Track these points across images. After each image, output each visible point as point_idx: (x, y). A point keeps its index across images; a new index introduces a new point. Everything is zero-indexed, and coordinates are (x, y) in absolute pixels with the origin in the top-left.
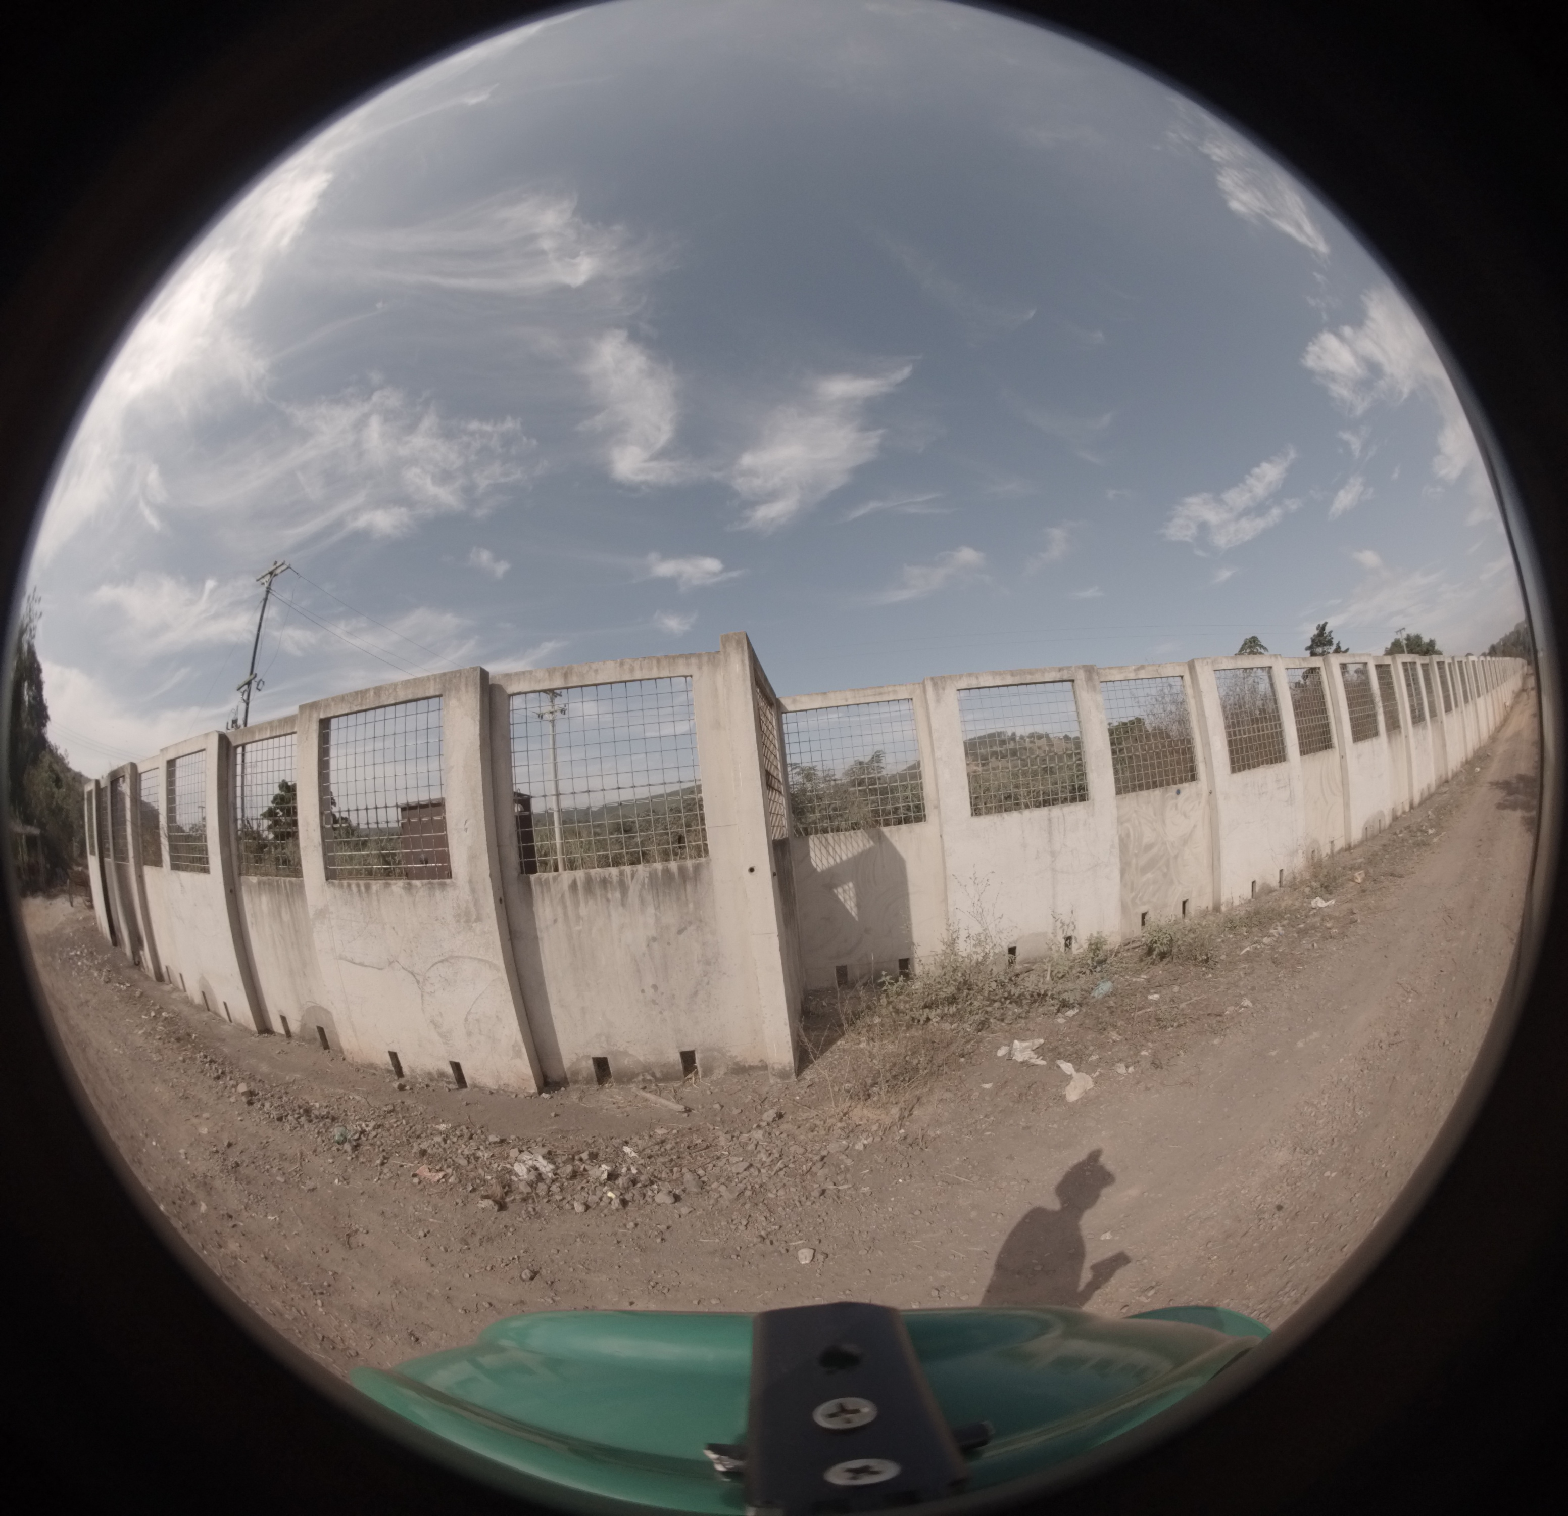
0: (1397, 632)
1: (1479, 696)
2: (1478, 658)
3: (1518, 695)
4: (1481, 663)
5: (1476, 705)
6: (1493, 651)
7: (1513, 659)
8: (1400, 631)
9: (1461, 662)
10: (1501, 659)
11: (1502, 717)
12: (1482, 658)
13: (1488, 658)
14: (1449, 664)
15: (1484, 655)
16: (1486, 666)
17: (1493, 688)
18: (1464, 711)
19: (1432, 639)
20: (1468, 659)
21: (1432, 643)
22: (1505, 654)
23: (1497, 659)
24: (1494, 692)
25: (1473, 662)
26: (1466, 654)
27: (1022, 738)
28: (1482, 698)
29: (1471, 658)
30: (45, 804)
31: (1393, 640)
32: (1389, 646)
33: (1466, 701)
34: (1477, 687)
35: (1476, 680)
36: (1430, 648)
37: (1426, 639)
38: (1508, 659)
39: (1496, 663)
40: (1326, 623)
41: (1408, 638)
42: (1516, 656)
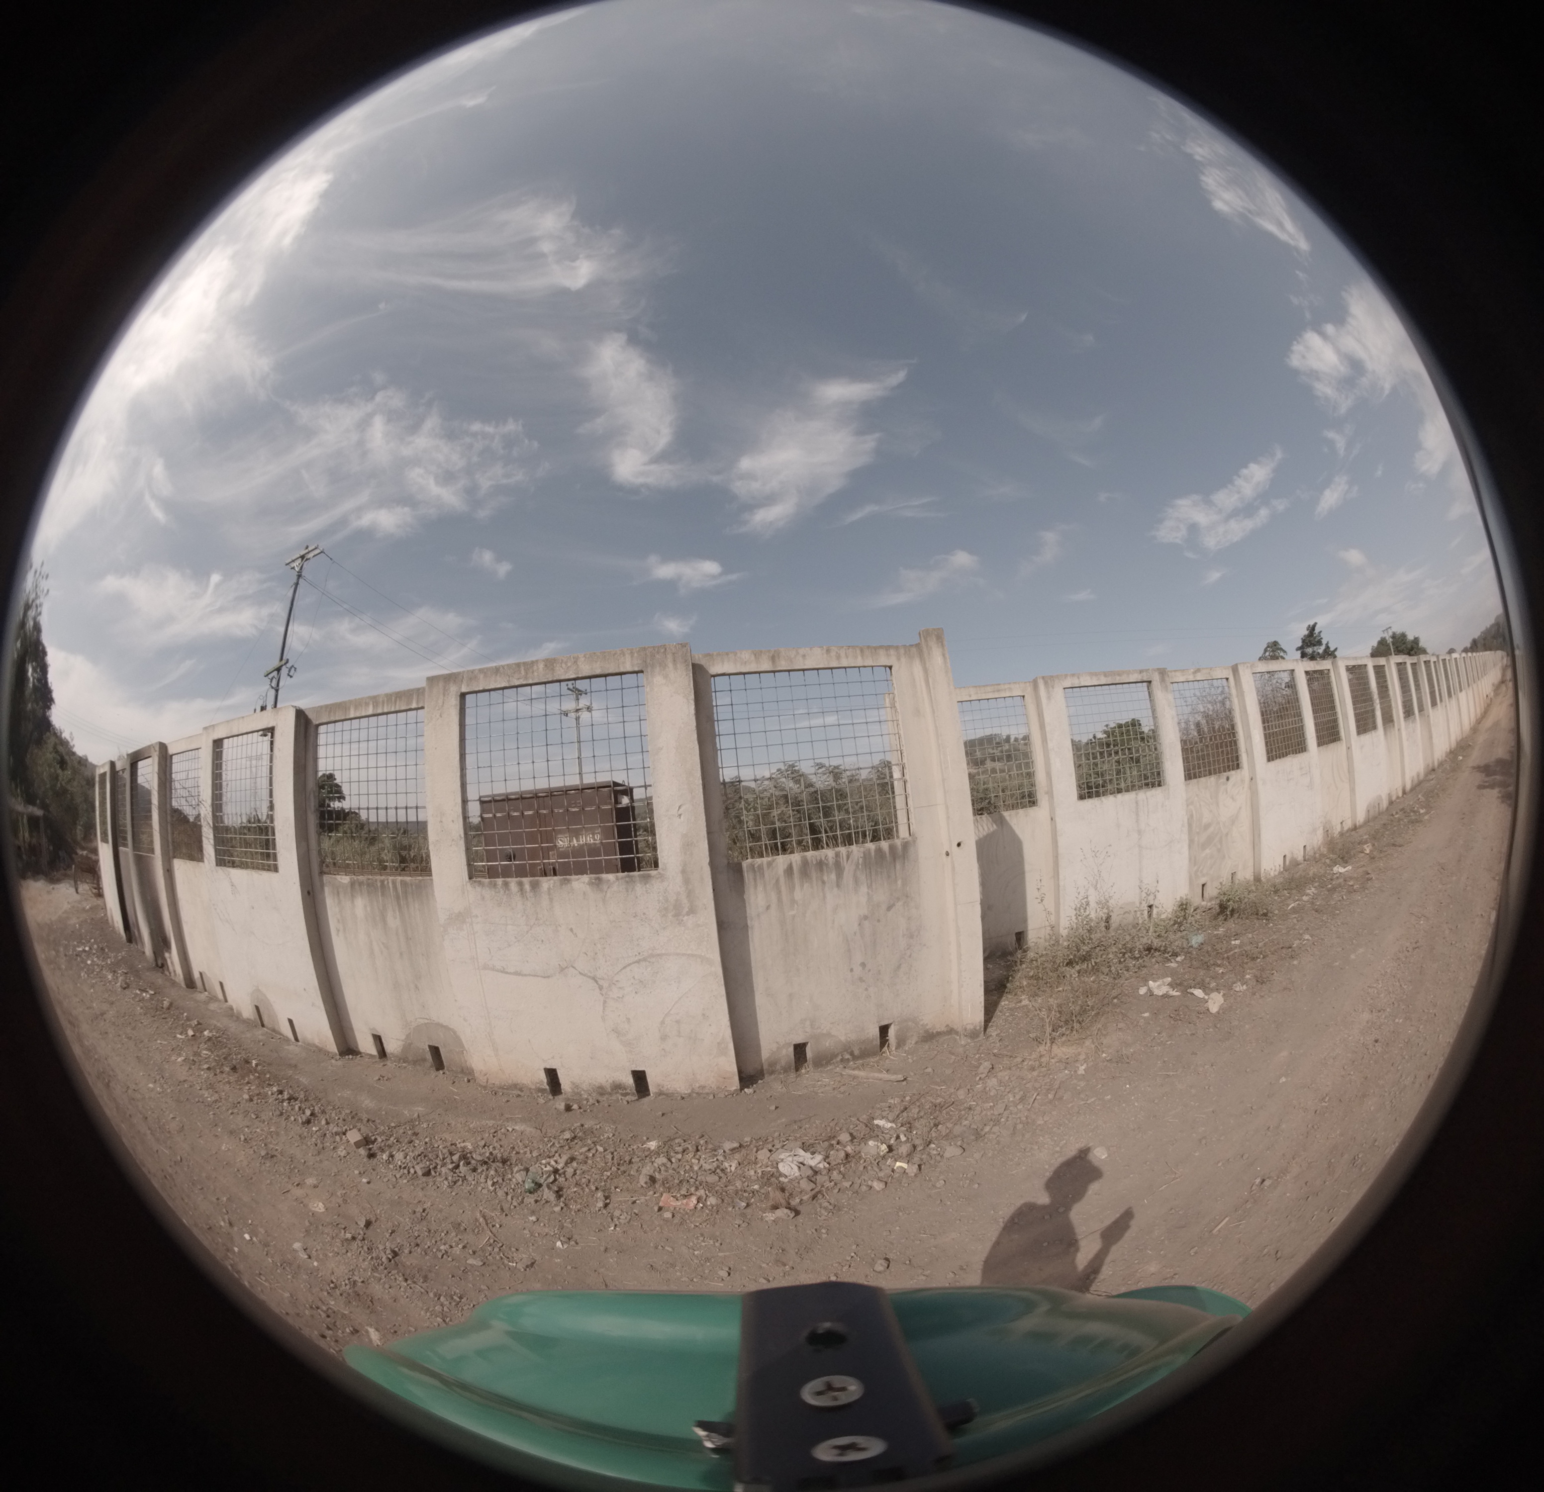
0: (1383, 631)
1: (1461, 690)
2: (1460, 655)
3: (1497, 688)
4: (1462, 660)
5: (1458, 699)
6: (1475, 646)
7: (1493, 652)
8: (1387, 629)
9: (1445, 659)
10: (1481, 653)
11: (1483, 710)
12: (1464, 655)
13: (1470, 654)
14: (1435, 662)
15: (1466, 650)
16: (1468, 661)
17: (1474, 682)
18: (1448, 705)
19: (1417, 636)
20: (1451, 656)
21: (1416, 641)
22: (1487, 647)
23: (1478, 654)
24: (1475, 686)
25: (1456, 659)
26: (1447, 650)
27: (1016, 740)
28: (1464, 692)
29: (1454, 655)
30: (48, 786)
31: (1379, 639)
32: (1375, 644)
33: (1450, 695)
34: (1460, 682)
35: (1459, 676)
36: (1415, 646)
37: (1410, 637)
38: (1488, 653)
39: (1477, 658)
40: (1315, 624)
41: (1394, 636)
42: (1497, 649)
